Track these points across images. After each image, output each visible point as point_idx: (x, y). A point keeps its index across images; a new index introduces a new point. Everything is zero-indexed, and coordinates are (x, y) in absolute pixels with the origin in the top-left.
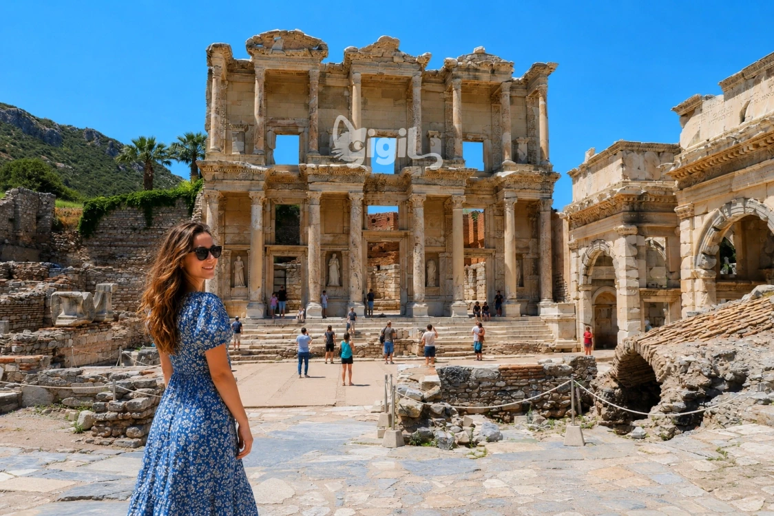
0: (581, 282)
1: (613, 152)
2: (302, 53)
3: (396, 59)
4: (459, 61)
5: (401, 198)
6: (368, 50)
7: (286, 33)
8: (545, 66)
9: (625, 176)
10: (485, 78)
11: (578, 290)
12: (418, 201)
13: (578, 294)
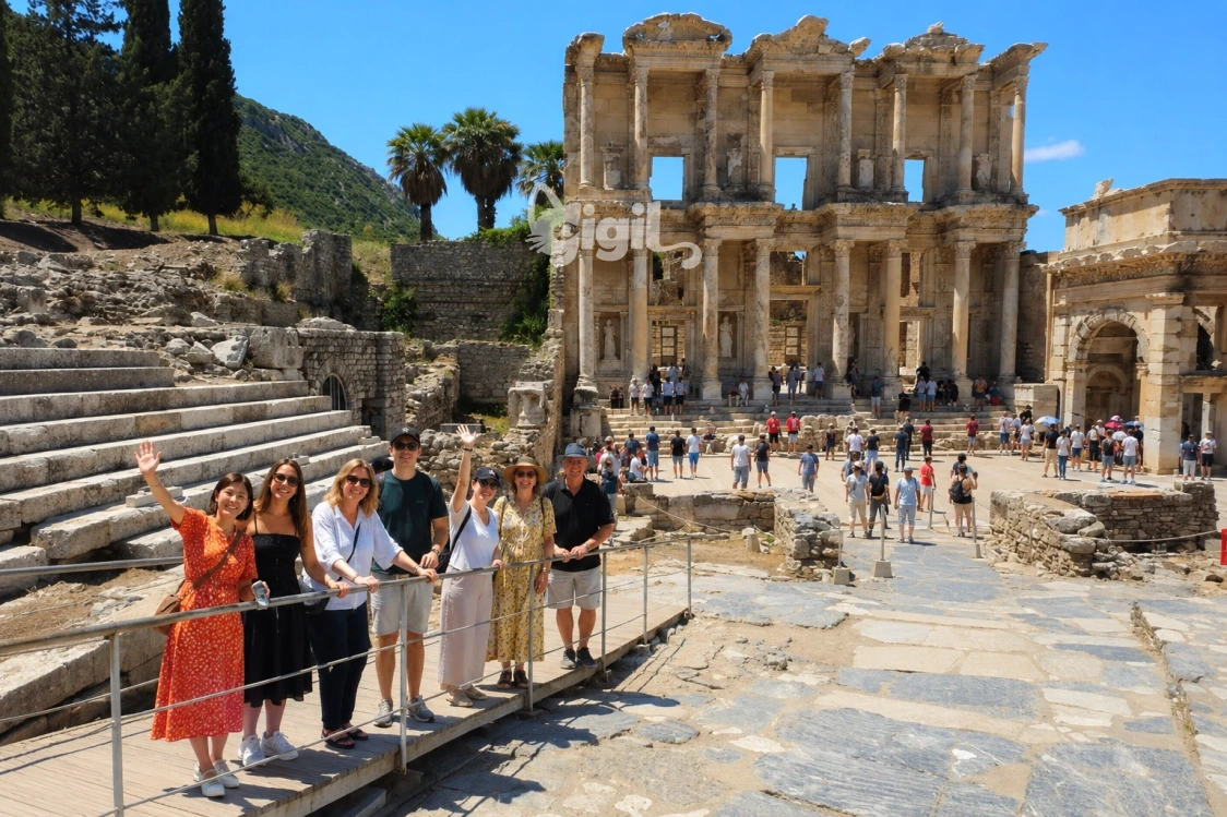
0: (1071, 358)
1: (1157, 191)
2: (697, 44)
3: (822, 49)
4: (907, 47)
5: (813, 242)
6: (785, 37)
7: (677, 17)
8: (1028, 49)
9: (1172, 227)
10: (941, 70)
11: (1065, 369)
12: (842, 247)
13: (1064, 375)
